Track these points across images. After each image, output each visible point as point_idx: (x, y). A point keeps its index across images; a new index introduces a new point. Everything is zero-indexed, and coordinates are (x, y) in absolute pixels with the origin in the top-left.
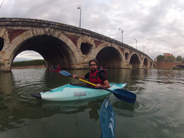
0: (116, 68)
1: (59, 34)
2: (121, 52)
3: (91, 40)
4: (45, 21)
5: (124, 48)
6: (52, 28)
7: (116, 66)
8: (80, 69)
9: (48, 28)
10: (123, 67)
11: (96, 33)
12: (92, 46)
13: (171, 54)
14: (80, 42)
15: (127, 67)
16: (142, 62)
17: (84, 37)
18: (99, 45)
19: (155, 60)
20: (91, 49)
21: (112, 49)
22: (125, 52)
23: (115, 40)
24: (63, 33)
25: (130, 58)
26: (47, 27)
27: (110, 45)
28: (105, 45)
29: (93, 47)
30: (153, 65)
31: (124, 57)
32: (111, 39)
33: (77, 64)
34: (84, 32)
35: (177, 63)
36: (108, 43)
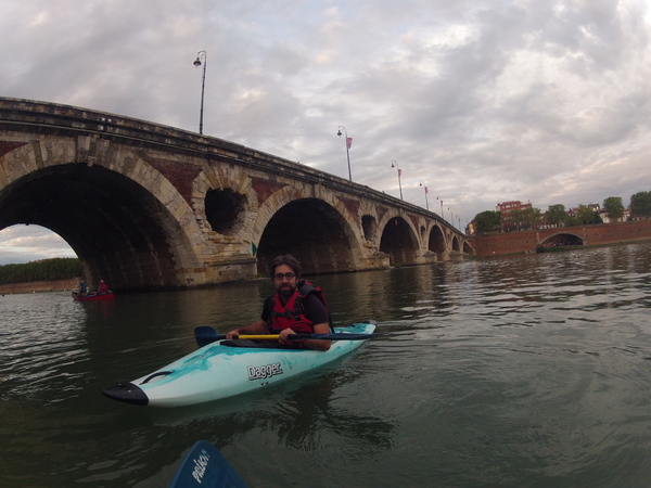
0: (334, 273)
1: (127, 159)
2: (346, 214)
3: (242, 179)
4: (80, 111)
5: (356, 198)
6: (102, 136)
7: (335, 264)
8: (209, 286)
9: (88, 139)
10: (359, 265)
11: (258, 152)
12: (246, 198)
13: (524, 202)
14: (201, 186)
15: (372, 266)
16: (423, 242)
17: (216, 168)
18: (269, 194)
19: (467, 229)
20: (243, 210)
21: (316, 205)
22: (361, 213)
23: (325, 174)
24: (141, 154)
25: (379, 234)
26: (87, 134)
27: (306, 193)
28: (289, 193)
29: (250, 202)
30: (462, 249)
31: (358, 232)
32: (312, 169)
33: (198, 270)
34: (215, 151)
35: (551, 230)
36: (299, 186)
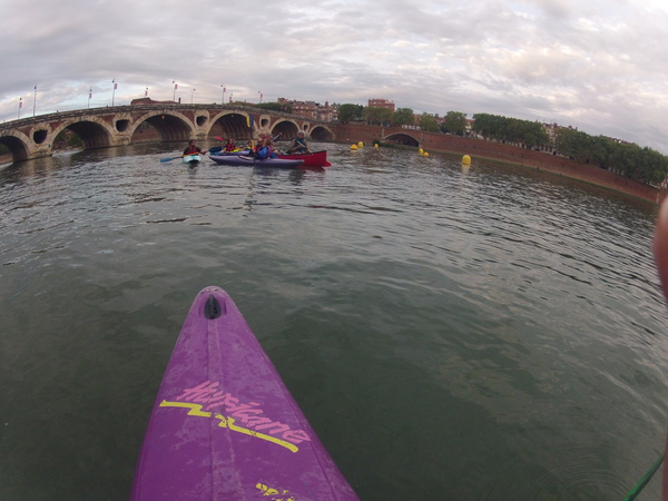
2: (103, 123)
3: (46, 125)
5: (113, 113)
10: (112, 144)
12: (47, 131)
14: (32, 132)
17: (37, 125)
18: (57, 126)
20: (47, 135)
22: (115, 120)
27: (77, 120)
31: (112, 130)
33: (31, 155)
36: (73, 119)
